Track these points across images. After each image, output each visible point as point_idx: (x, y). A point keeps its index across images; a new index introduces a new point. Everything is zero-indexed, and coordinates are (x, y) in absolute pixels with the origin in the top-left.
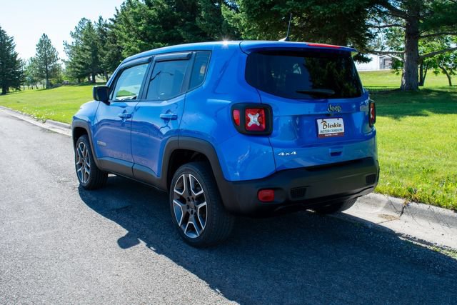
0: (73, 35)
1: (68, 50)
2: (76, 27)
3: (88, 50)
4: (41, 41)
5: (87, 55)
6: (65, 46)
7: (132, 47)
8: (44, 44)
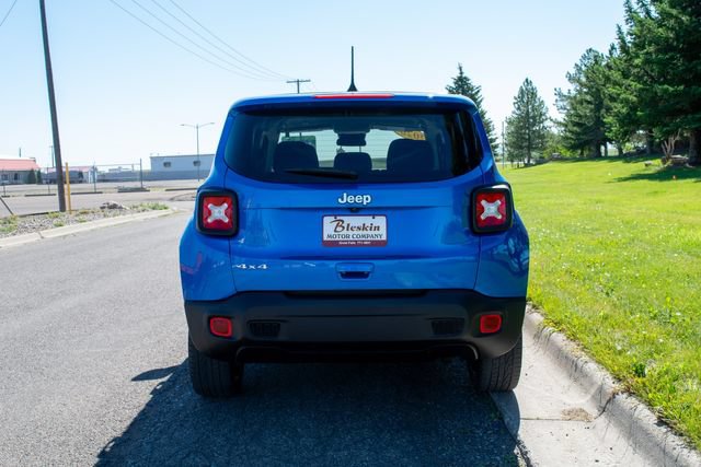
0: (571, 79)
1: (561, 104)
2: (576, 65)
3: (589, 103)
4: (522, 91)
5: (586, 111)
6: (557, 97)
7: (622, 96)
8: (527, 95)
